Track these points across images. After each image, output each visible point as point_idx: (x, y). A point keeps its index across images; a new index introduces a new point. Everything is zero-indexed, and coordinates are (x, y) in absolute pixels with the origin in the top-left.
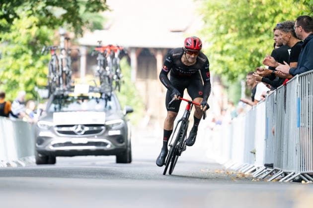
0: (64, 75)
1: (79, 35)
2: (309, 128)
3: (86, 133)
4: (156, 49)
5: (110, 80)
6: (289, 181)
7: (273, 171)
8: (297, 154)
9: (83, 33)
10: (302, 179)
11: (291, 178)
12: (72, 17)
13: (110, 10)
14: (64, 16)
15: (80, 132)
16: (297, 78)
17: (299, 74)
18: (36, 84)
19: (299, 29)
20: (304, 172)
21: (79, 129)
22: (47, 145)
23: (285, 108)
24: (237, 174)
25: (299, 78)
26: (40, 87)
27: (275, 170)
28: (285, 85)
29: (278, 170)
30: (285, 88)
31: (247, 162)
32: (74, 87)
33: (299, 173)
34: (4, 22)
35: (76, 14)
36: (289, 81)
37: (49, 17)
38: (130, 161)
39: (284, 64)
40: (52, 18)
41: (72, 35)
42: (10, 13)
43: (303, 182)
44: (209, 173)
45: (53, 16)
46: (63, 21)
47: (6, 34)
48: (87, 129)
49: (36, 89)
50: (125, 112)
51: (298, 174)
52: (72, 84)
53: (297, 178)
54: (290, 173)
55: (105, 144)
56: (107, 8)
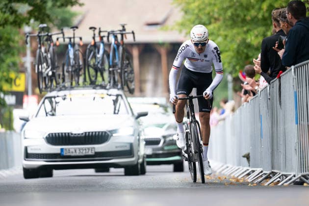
4: (132, 45)
6: (290, 184)
7: (270, 174)
8: (296, 154)
11: (292, 181)
13: (80, 5)
14: (30, 13)
17: (294, 65)
18: (1, 90)
19: (289, 16)
20: (305, 173)
23: (280, 104)
24: (231, 180)
25: (295, 69)
27: (272, 172)
28: (280, 78)
29: (276, 173)
30: (280, 81)
31: (240, 165)
35: (43, 11)
36: (283, 73)
37: (14, 16)
45: (18, 13)
46: (29, 19)
49: (2, 95)
51: (299, 176)
56: (77, 2)
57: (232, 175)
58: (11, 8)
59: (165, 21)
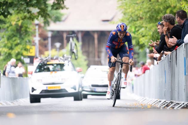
1: (47, 25)
4: (94, 32)
7: (170, 103)
8: (185, 91)
9: (49, 23)
11: (182, 106)
12: (44, 13)
13: (67, 9)
14: (39, 13)
16: (184, 46)
18: (22, 55)
23: (176, 64)
24: (148, 106)
25: (185, 45)
26: (25, 57)
28: (176, 50)
29: (173, 102)
30: (176, 52)
31: (153, 98)
34: (2, 17)
35: (46, 12)
36: (178, 47)
37: (30, 14)
39: (173, 38)
40: (31, 14)
41: (42, 24)
42: (6, 12)
44: (130, 105)
45: (32, 13)
46: (38, 16)
47: (3, 25)
49: (22, 58)
51: (185, 104)
53: (185, 106)
54: (181, 103)
56: (65, 7)
57: (148, 104)
58: (28, 10)
59: (113, 19)
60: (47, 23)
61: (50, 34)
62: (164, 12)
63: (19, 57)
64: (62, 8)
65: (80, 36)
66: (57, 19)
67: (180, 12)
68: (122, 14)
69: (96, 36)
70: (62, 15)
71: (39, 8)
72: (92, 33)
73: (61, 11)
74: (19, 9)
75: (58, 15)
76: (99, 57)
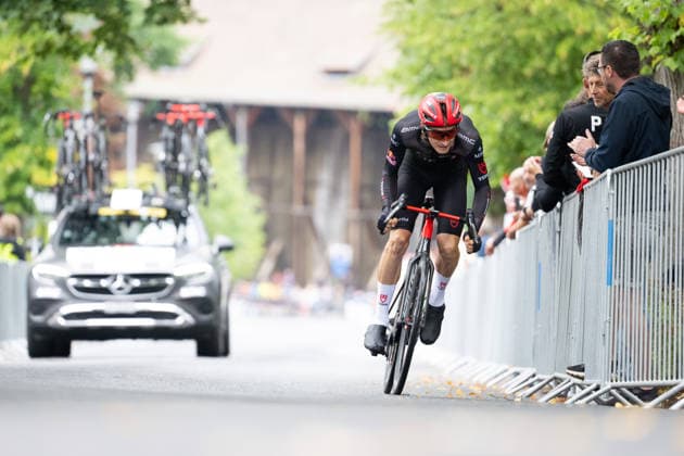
0: (91, 169)
1: (124, 75)
2: (631, 289)
3: (135, 291)
4: (293, 110)
5: (186, 181)
6: (588, 402)
7: (551, 380)
8: (604, 344)
9: (133, 71)
10: (616, 400)
11: (591, 396)
13: (201, 21)
15: (120, 289)
16: (609, 178)
17: (612, 168)
18: (29, 181)
19: (607, 71)
20: (619, 383)
21: (120, 282)
22: (51, 316)
23: (580, 244)
24: (471, 388)
25: (612, 176)
26: (39, 189)
27: (555, 378)
28: (582, 191)
29: (562, 380)
30: (581, 199)
31: (492, 361)
32: (109, 196)
33: (609, 387)
36: (590, 184)
38: (226, 353)
40: (71, 38)
41: (109, 75)
43: (618, 405)
45: (73, 31)
46: (95, 46)
48: (136, 283)
49: (29, 192)
50: (215, 249)
51: (605, 388)
52: (106, 189)
54: (588, 386)
55: (174, 316)
56: (193, 15)
57: (475, 380)
58: (59, 21)
59: (362, 67)
60: (124, 70)
61: (133, 112)
62: (547, 50)
63: (17, 189)
64: (185, 20)
65: (242, 122)
66: (163, 59)
67: (616, 49)
68: (397, 54)
69: (299, 126)
70: (181, 43)
71: (99, 16)
72: (285, 115)
73: (178, 30)
74: (27, 15)
75: (167, 44)
76: (307, 201)
